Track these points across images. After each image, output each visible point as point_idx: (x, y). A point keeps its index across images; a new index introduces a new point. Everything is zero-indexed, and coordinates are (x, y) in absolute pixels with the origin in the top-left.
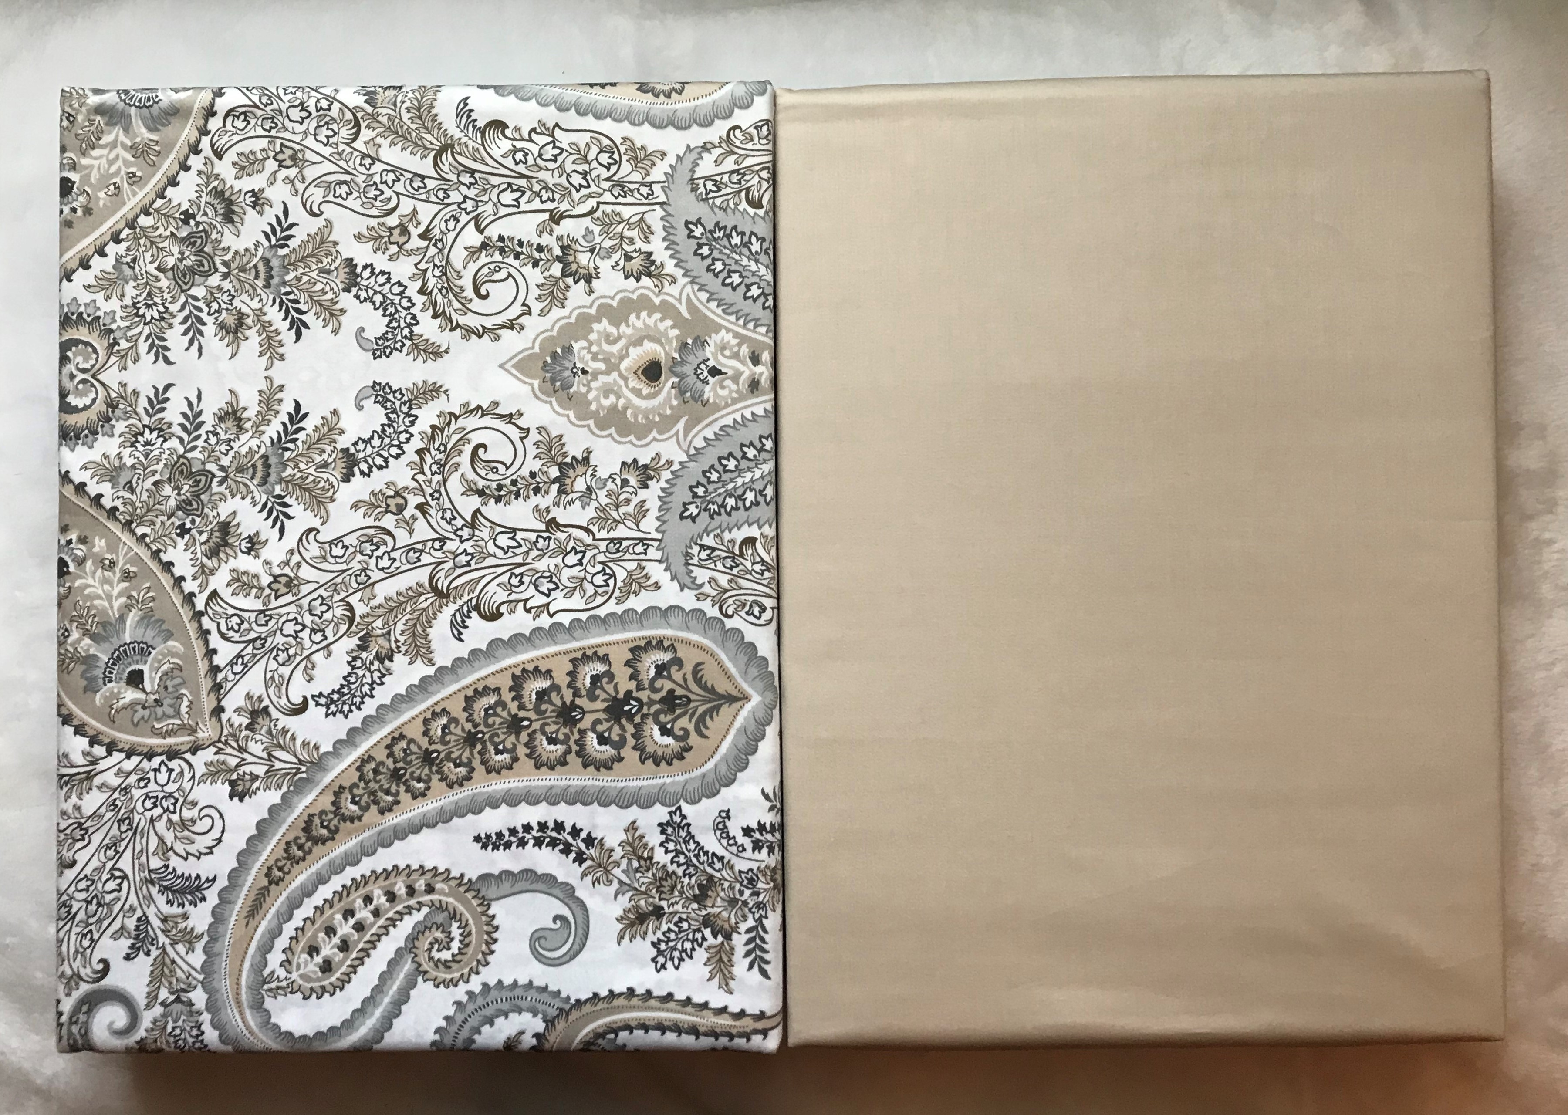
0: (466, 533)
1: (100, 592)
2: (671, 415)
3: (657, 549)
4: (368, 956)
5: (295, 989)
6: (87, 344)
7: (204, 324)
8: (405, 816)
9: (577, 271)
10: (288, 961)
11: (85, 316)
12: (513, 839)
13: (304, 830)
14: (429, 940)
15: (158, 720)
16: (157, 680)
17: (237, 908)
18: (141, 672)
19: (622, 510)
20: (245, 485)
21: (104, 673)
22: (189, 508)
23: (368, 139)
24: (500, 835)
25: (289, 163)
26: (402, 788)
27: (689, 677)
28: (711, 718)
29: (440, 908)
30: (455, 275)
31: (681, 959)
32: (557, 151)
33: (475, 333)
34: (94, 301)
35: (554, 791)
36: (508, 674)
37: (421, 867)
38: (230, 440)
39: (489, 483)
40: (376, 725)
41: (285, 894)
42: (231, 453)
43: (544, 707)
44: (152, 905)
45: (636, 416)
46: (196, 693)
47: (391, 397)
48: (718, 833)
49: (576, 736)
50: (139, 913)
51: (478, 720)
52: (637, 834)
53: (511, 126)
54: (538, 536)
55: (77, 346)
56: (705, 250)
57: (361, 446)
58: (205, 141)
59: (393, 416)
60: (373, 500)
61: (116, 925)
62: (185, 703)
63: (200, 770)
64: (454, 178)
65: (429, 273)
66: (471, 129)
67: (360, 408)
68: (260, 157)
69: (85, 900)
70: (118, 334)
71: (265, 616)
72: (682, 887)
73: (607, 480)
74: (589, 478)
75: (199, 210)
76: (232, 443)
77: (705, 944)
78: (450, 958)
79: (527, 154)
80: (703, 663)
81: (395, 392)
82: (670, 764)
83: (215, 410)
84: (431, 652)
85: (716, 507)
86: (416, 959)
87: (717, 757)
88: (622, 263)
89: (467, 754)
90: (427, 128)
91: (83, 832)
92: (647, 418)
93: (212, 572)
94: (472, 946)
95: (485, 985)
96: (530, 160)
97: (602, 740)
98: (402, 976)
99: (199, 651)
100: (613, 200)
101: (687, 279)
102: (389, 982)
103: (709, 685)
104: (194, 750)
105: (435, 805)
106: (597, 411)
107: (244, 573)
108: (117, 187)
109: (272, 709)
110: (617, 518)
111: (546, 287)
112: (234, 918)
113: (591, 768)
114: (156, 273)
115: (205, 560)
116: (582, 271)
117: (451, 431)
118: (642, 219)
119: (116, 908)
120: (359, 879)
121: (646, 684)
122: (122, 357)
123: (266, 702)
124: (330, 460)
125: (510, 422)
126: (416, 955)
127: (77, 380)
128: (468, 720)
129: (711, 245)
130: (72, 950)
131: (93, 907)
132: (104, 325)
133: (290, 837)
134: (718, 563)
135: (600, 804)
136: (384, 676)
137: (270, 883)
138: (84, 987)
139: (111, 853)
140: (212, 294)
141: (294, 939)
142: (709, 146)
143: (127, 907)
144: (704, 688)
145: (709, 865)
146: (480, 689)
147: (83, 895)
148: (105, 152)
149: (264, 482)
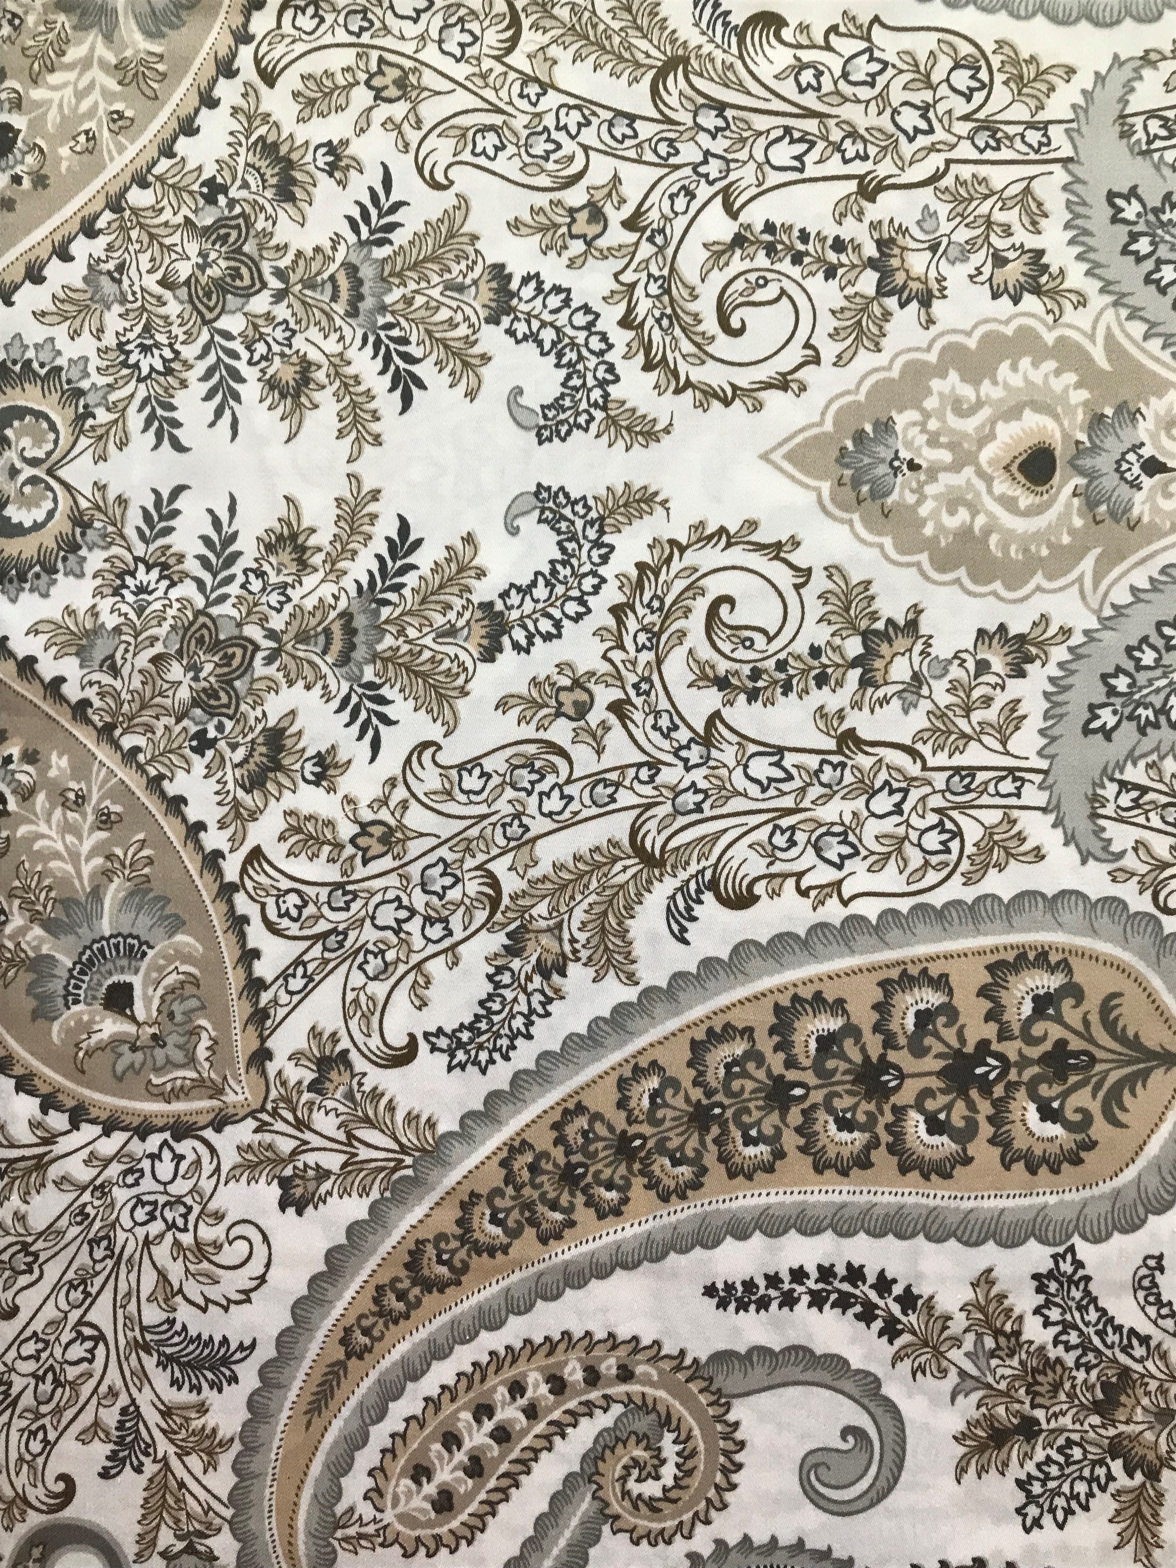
0: (694, 754)
1: (60, 847)
2: (1069, 546)
3: (1041, 787)
4: (517, 1486)
5: (390, 1539)
6: (40, 415)
7: (242, 380)
8: (584, 1248)
9: (905, 286)
10: (378, 1490)
11: (35, 365)
12: (773, 1293)
13: (407, 1266)
14: (625, 1460)
15: (157, 1070)
16: (156, 1002)
17: (292, 1395)
18: (129, 987)
19: (977, 716)
20: (311, 663)
21: (66, 988)
22: (212, 702)
23: (533, 48)
24: (749, 1285)
25: (392, 92)
26: (580, 1199)
27: (1094, 1018)
28: (1134, 1094)
29: (645, 1406)
30: (685, 293)
31: (1069, 1512)
32: (875, 67)
33: (715, 396)
34: (52, 340)
35: (846, 1213)
36: (768, 1004)
37: (611, 1335)
38: (285, 585)
39: (737, 666)
40: (536, 1088)
41: (374, 1375)
42: (288, 608)
43: (830, 1064)
44: (147, 1388)
45: (1005, 549)
46: (223, 1023)
47: (567, 512)
48: (1141, 1294)
49: (889, 1117)
50: (123, 1400)
51: (714, 1084)
52: (993, 1293)
53: (793, 23)
54: (823, 762)
55: (22, 419)
56: (1143, 246)
57: (515, 598)
58: (246, 53)
59: (570, 546)
60: (535, 694)
61: (86, 1419)
62: (205, 1043)
63: (229, 1158)
64: (685, 118)
65: (639, 291)
66: (719, 28)
67: (514, 531)
68: (341, 81)
69: (34, 1375)
70: (91, 399)
71: (345, 894)
72: (1073, 1387)
73: (950, 662)
74: (916, 659)
75: (234, 180)
76: (289, 591)
77: (1112, 1487)
78: (659, 1494)
79: (822, 73)
80: (1119, 995)
81: (576, 502)
82: (1056, 1171)
83: (261, 533)
84: (633, 962)
85: (1150, 713)
86: (600, 1494)
87: (1141, 1162)
88: (987, 270)
89: (693, 1142)
90: (639, 29)
91: (30, 1259)
92: (1026, 550)
93: (254, 816)
94: (698, 1475)
95: (720, 1543)
96: (827, 85)
97: (935, 1126)
98: (575, 1522)
99: (229, 954)
100: (975, 155)
101: (1109, 299)
102: (552, 1533)
103: (1130, 1033)
104: (220, 1123)
105: (637, 1229)
106: (936, 537)
107: (309, 818)
108: (91, 137)
109: (354, 1055)
110: (968, 730)
111: (848, 314)
112: (286, 1413)
113: (915, 1175)
114: (158, 290)
115: (240, 794)
116: (914, 286)
117: (672, 573)
118: (1027, 190)
119: (86, 1390)
120: (502, 1352)
121: (1016, 1028)
122: (100, 438)
123: (345, 1043)
124: (461, 623)
125: (777, 558)
126: (600, 1487)
127: (22, 478)
128: (695, 1083)
129: (1154, 235)
130: (13, 1456)
131: (47, 1387)
132: (69, 382)
133: (384, 1278)
134: (1152, 815)
135: (929, 1238)
136: (550, 1000)
137: (348, 1356)
138: (34, 1519)
139: (76, 1295)
140: (256, 327)
141: (389, 1452)
142: (1153, 56)
143: (103, 1389)
144: (1122, 1039)
145: (1124, 1350)
146: (718, 1029)
147: (29, 1367)
148: (72, 76)
149: (344, 659)
